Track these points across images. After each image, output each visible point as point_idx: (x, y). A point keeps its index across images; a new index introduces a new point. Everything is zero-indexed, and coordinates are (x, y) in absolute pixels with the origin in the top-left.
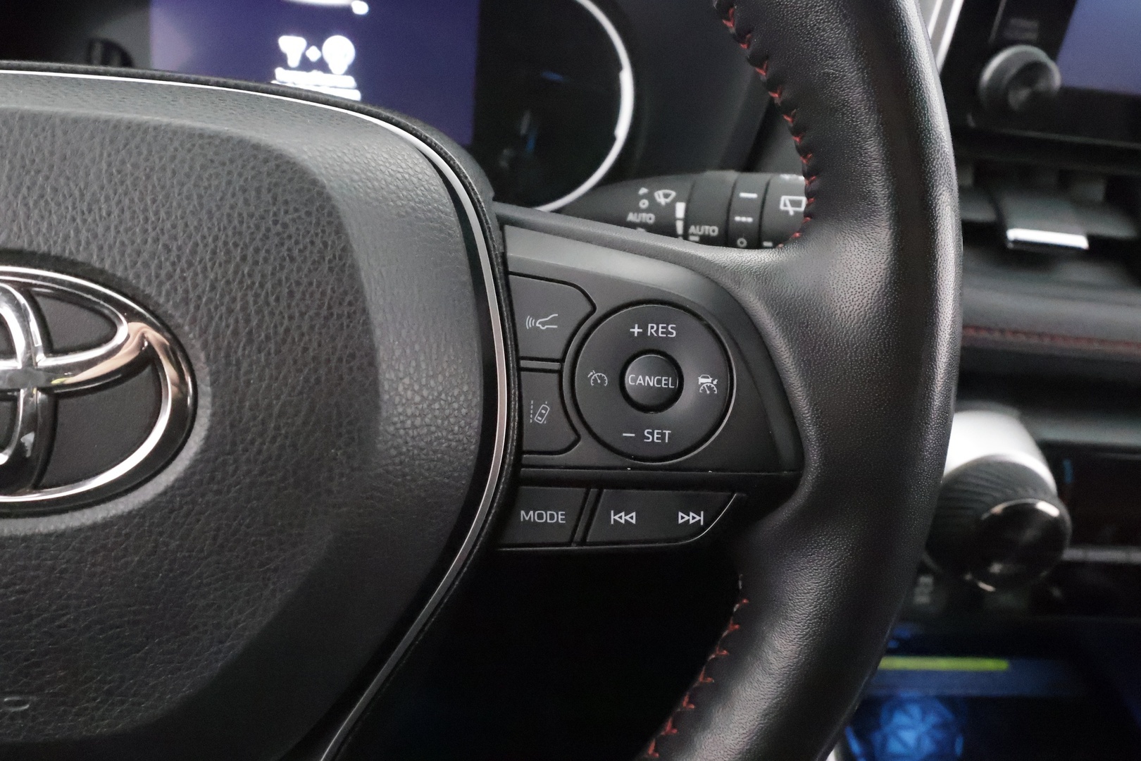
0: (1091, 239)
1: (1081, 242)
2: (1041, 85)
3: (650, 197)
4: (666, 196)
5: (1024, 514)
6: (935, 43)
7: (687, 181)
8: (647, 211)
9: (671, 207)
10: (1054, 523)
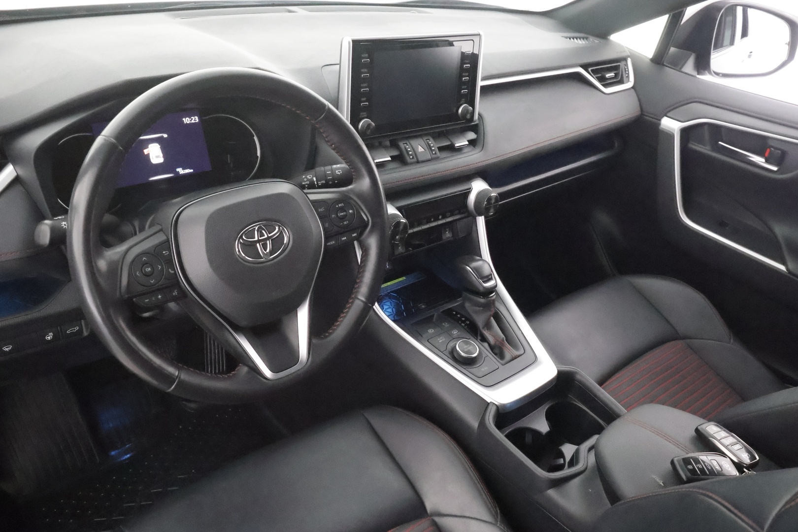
0: (391, 157)
1: (390, 159)
2: (371, 127)
3: (306, 177)
4: (310, 177)
5: (399, 223)
6: (347, 119)
7: (313, 171)
8: (306, 181)
9: (312, 178)
10: (405, 223)
